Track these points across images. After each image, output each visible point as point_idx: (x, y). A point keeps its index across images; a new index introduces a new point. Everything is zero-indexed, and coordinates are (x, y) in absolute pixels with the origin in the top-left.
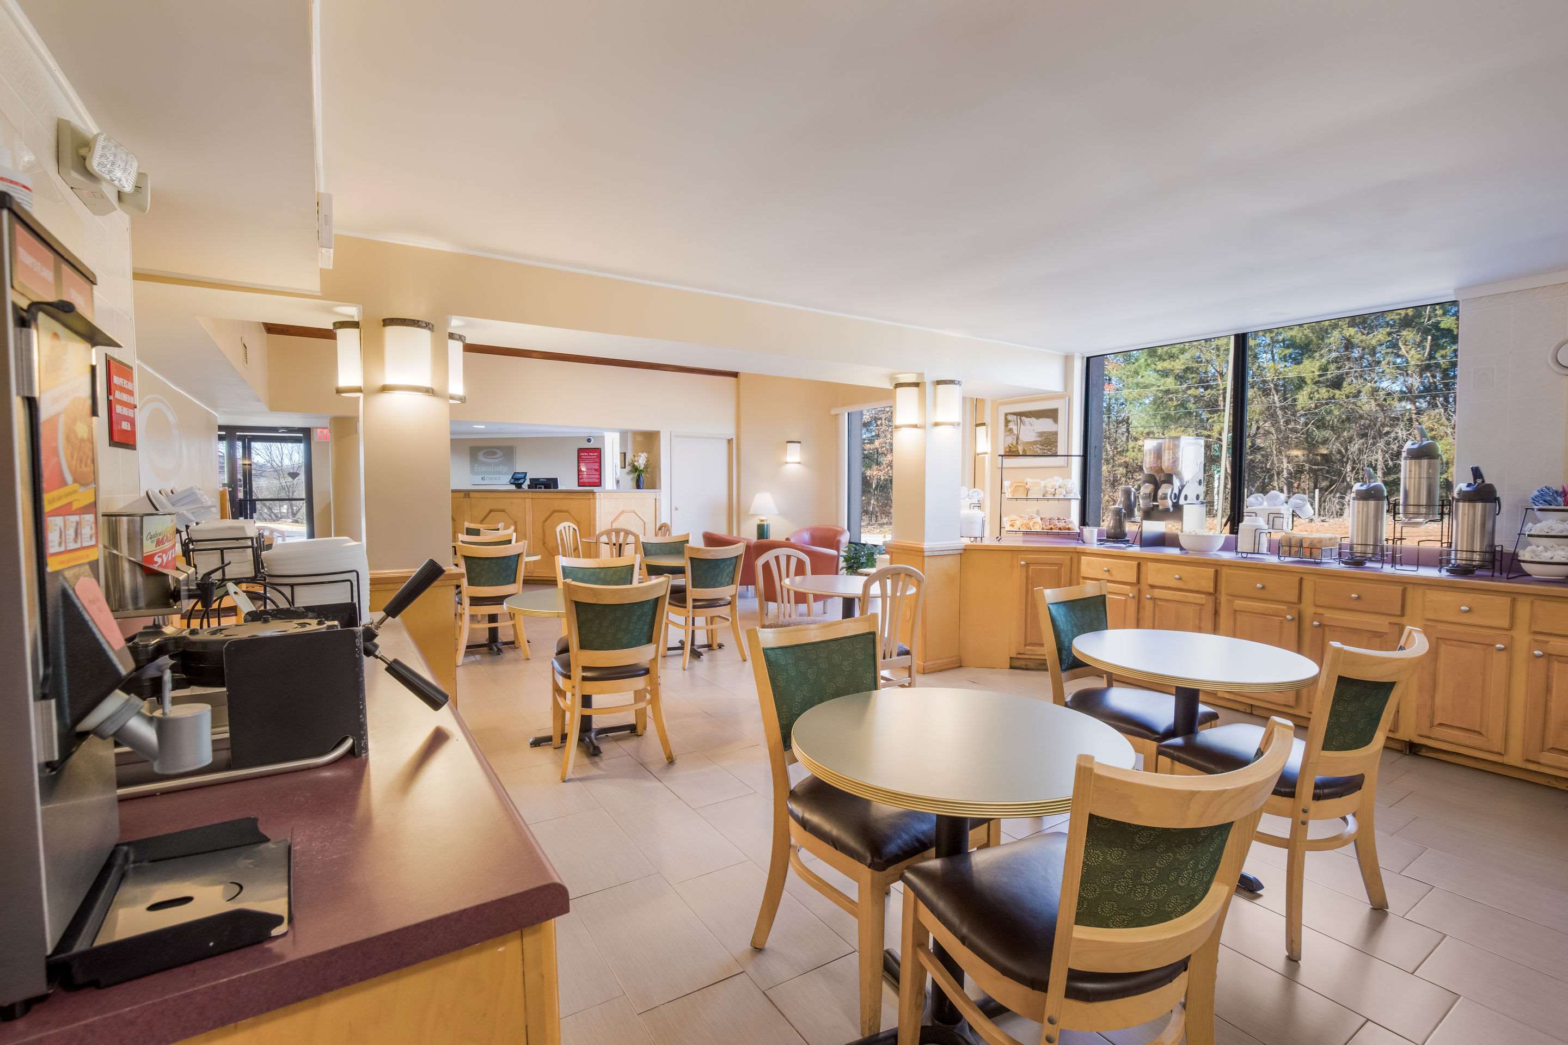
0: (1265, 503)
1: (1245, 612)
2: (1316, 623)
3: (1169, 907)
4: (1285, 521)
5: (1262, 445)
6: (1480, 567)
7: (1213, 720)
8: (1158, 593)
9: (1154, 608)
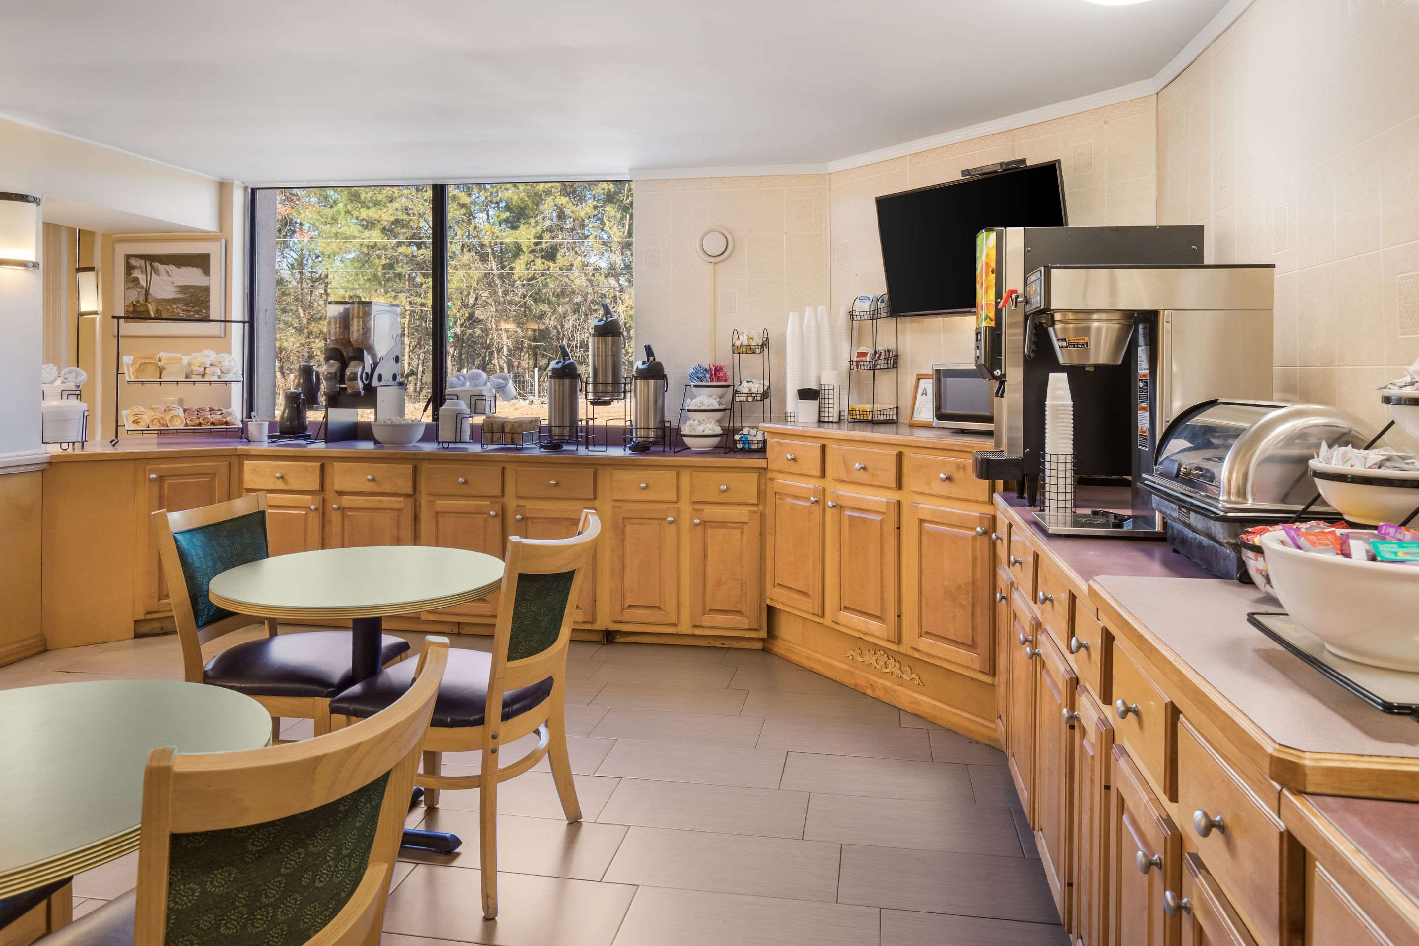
0: (468, 384)
1: (449, 513)
2: (519, 517)
3: (305, 923)
4: (488, 403)
5: (482, 317)
6: (655, 443)
7: (403, 652)
8: (347, 501)
9: (343, 521)
